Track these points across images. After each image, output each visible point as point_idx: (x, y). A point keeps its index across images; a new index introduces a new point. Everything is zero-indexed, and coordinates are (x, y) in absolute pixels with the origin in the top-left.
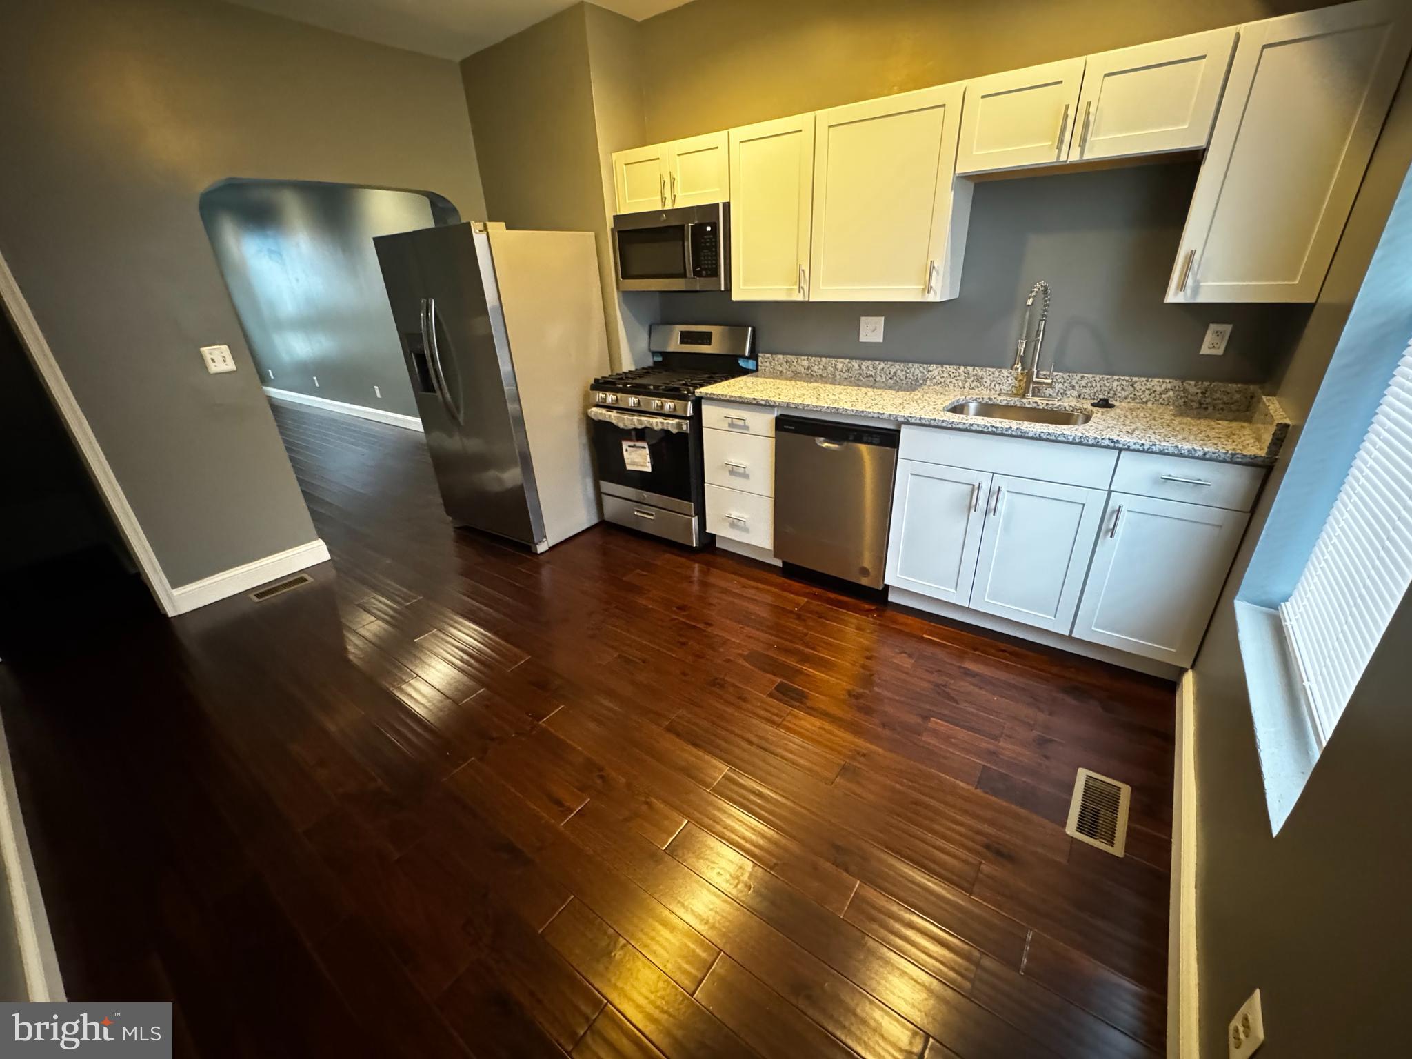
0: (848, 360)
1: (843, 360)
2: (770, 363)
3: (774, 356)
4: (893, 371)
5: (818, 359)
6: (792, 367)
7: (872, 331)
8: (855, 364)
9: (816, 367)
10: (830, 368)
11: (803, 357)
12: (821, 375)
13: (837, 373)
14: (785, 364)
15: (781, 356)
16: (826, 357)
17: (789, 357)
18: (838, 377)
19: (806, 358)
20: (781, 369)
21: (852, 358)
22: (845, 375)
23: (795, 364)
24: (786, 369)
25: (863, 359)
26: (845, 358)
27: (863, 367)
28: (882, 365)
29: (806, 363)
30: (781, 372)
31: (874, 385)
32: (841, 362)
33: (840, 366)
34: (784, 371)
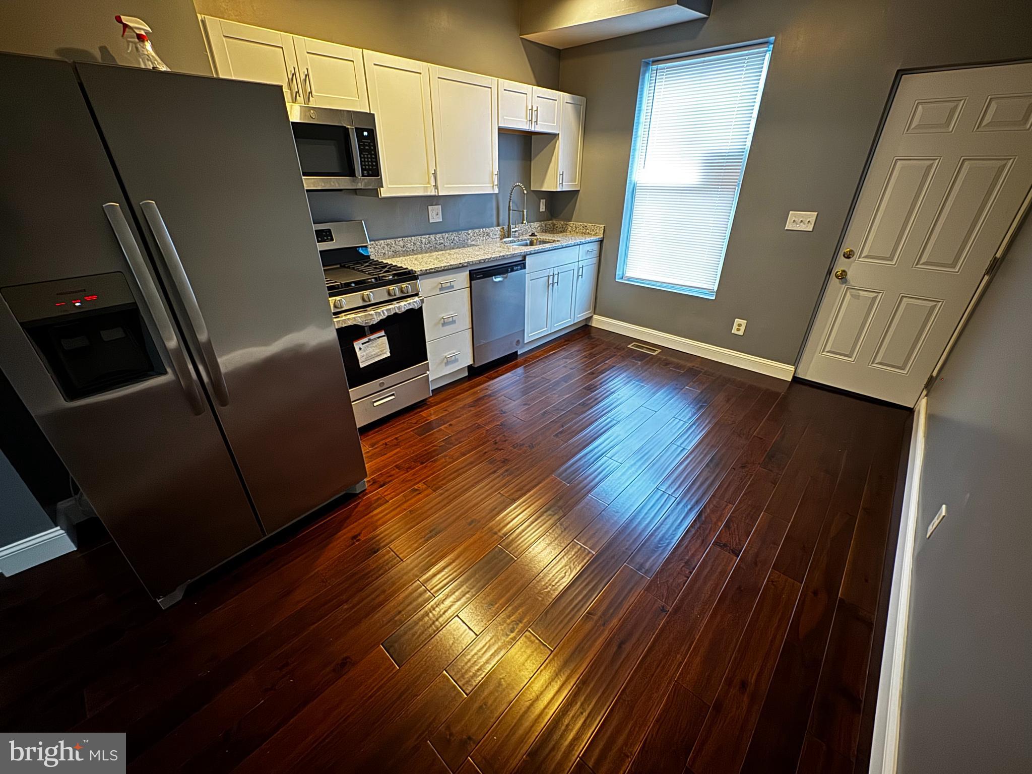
0: (428, 236)
1: (424, 236)
2: (374, 248)
3: (377, 242)
4: (452, 237)
5: (410, 238)
6: (392, 248)
7: (435, 214)
8: (432, 237)
9: (409, 244)
10: (418, 243)
11: (399, 239)
12: (413, 250)
13: (423, 246)
14: (386, 247)
15: (382, 241)
16: (414, 236)
17: (389, 241)
18: (424, 248)
19: (401, 239)
20: (384, 251)
21: (429, 234)
22: (428, 246)
23: (394, 245)
24: (388, 251)
25: (436, 234)
26: (426, 235)
27: (437, 239)
28: (447, 235)
29: (401, 243)
30: (384, 254)
31: (445, 248)
32: (424, 238)
33: (424, 240)
34: (387, 252)
